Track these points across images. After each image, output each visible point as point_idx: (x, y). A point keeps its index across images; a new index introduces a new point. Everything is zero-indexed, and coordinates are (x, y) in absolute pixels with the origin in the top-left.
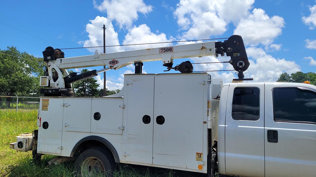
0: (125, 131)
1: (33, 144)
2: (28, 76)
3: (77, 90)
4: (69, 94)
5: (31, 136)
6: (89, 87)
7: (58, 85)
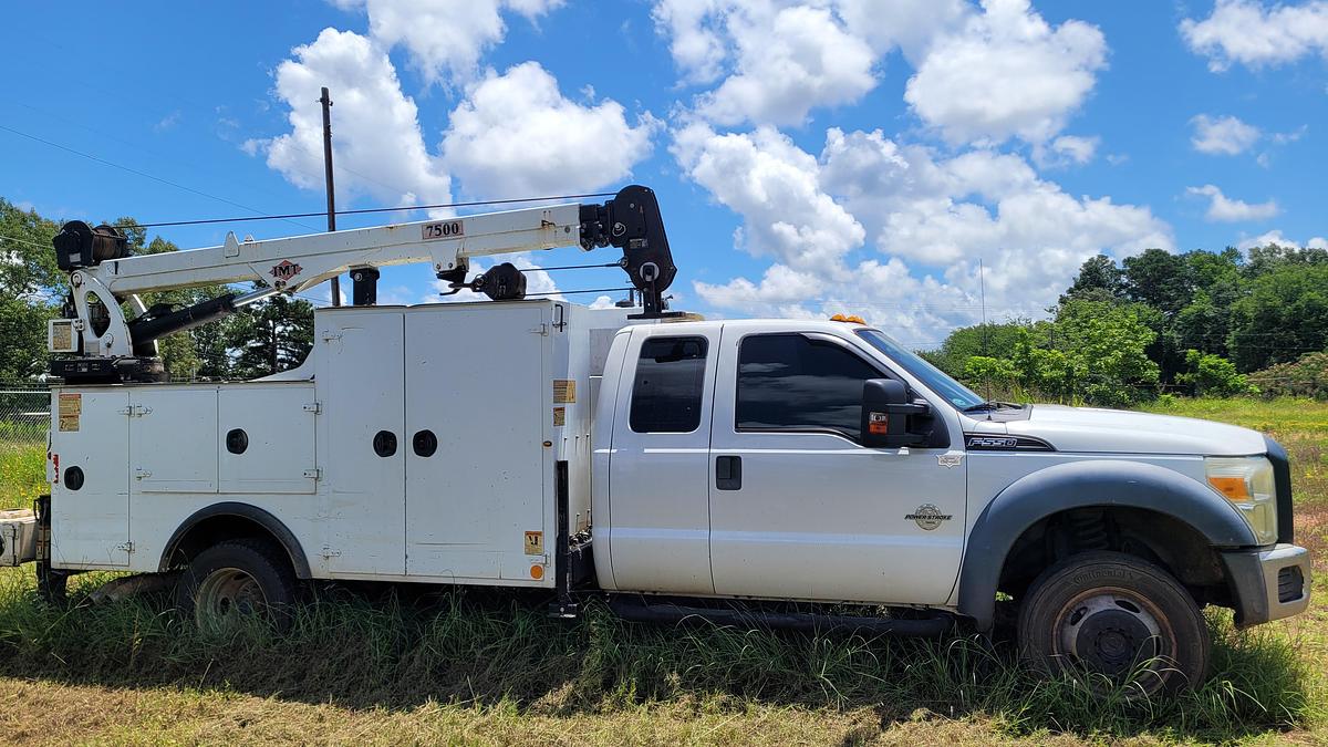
0: (324, 482)
1: (35, 540)
2: (21, 302)
3: (238, 353)
4: (150, 374)
5: (28, 516)
6: (289, 338)
7: (109, 346)
